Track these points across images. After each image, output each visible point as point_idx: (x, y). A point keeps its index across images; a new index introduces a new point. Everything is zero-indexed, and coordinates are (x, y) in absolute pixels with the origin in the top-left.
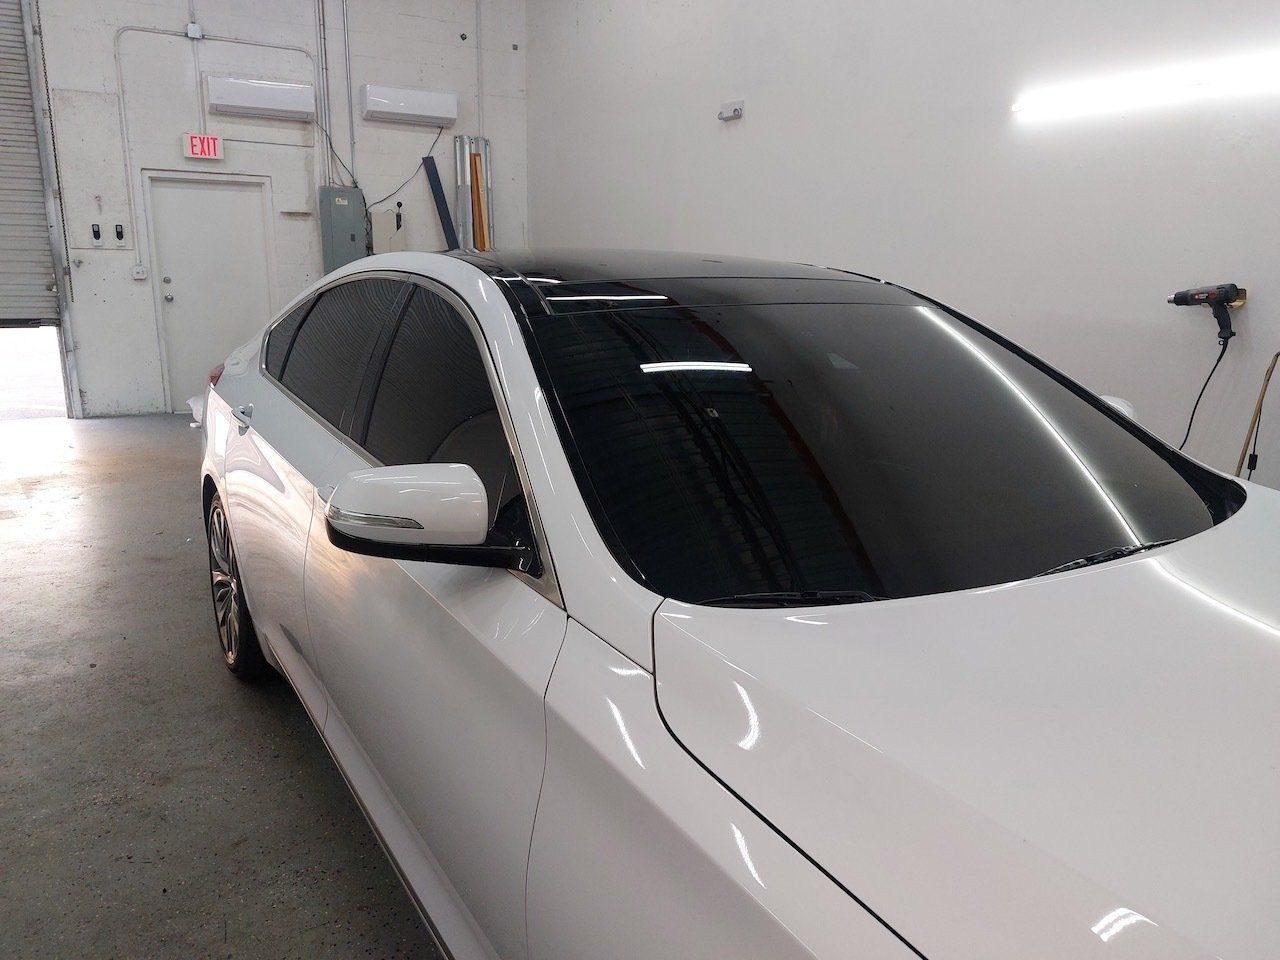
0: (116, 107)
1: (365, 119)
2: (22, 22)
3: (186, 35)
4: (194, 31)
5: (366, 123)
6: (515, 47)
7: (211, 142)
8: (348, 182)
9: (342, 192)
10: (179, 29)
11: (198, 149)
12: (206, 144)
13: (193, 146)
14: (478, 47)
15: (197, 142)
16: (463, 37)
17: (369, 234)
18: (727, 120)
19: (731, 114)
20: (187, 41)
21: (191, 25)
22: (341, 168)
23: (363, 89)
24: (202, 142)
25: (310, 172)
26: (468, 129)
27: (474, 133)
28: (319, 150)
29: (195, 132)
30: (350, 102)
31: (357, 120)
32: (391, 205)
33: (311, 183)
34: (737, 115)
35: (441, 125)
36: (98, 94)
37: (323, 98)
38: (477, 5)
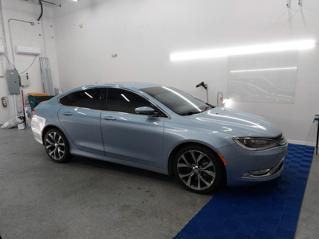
5: (17, 54)
6: (53, 38)
8: (13, 69)
9: (12, 71)
14: (44, 37)
16: (40, 35)
17: (20, 81)
18: (114, 56)
22: (11, 66)
23: (16, 47)
25: (3, 66)
26: (42, 56)
27: (44, 57)
28: (5, 61)
30: (12, 49)
31: (14, 53)
32: (25, 73)
33: (3, 69)
34: (116, 56)
35: (36, 55)
37: (6, 48)
38: (43, 28)
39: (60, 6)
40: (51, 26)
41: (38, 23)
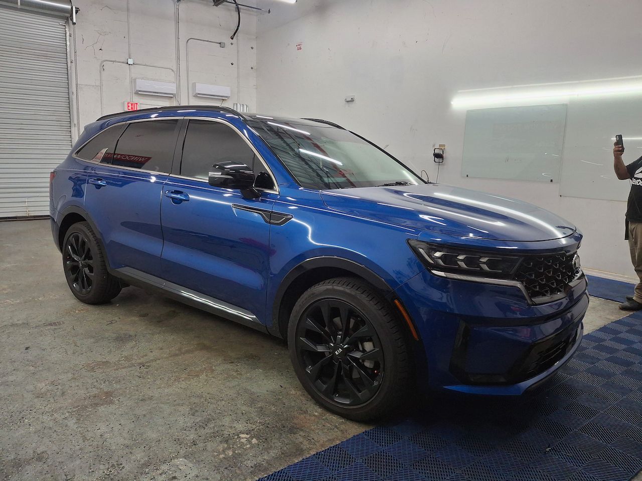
0: (99, 91)
1: (194, 96)
2: (67, 59)
3: (127, 63)
4: (130, 61)
5: (194, 98)
6: (252, 68)
7: (135, 105)
10: (126, 61)
11: (130, 108)
12: (133, 107)
13: (128, 106)
14: (238, 68)
15: (130, 105)
16: (232, 64)
18: (348, 102)
19: (350, 100)
20: (128, 65)
21: (129, 59)
23: (194, 85)
24: (132, 105)
26: (233, 100)
29: (129, 101)
30: (188, 89)
31: (191, 96)
34: (352, 100)
35: (223, 98)
36: (93, 86)
37: (179, 87)
38: (238, 52)
39: (269, 12)
40: (252, 48)
41: (232, 44)
